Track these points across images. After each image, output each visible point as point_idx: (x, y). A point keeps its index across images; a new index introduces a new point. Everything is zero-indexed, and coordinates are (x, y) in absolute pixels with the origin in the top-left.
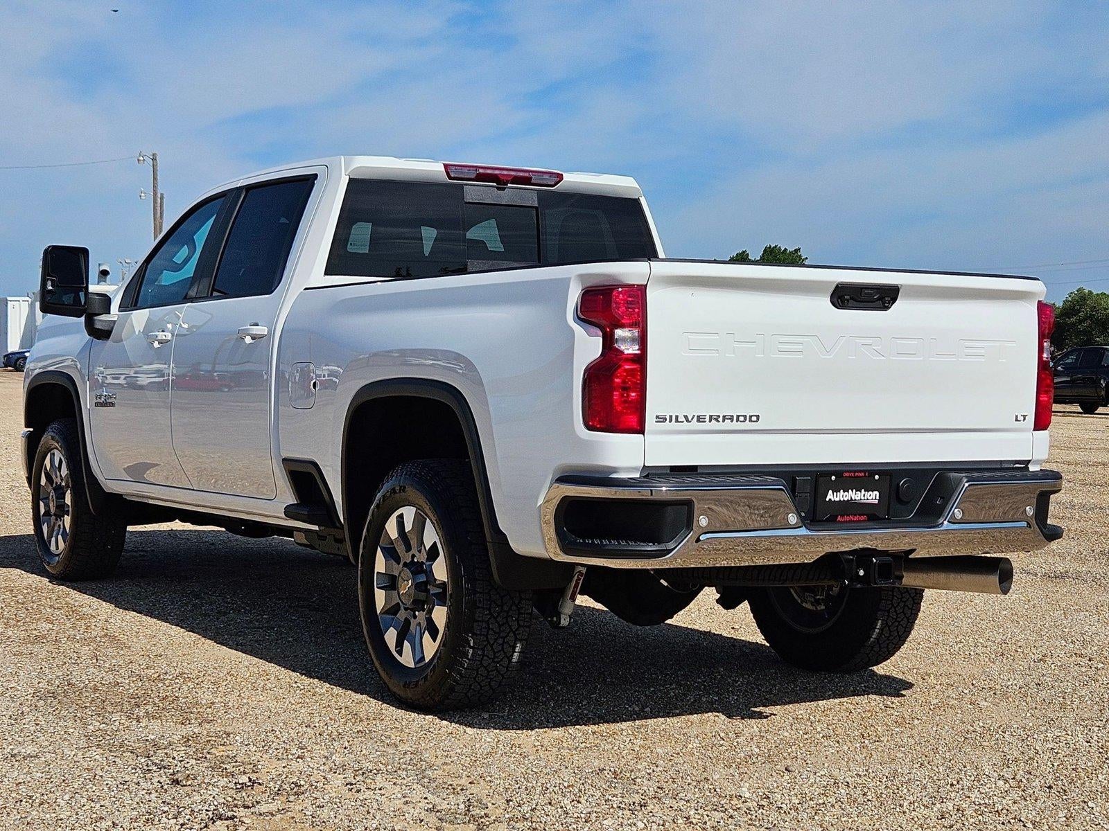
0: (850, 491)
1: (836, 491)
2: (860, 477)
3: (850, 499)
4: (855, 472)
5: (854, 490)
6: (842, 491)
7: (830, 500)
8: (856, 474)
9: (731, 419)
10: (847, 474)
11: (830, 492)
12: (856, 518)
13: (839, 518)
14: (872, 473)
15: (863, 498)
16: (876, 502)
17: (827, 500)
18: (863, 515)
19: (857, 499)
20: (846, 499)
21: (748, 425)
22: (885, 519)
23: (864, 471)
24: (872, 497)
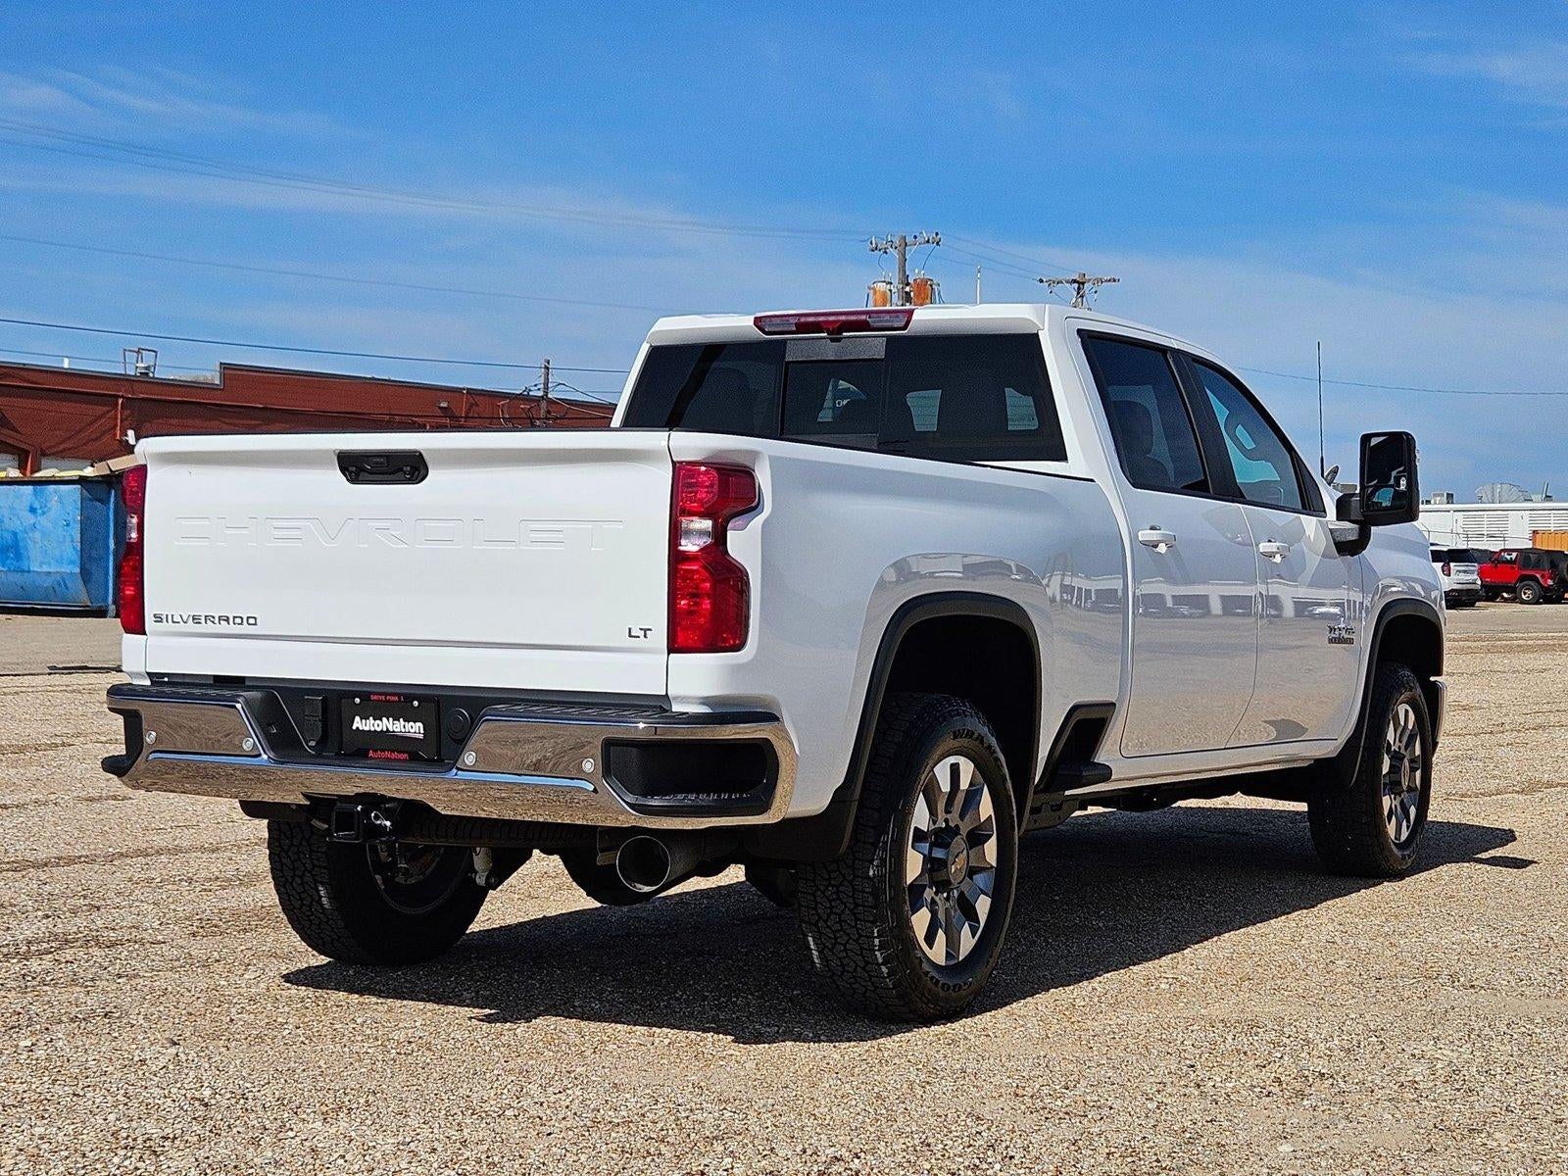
0: (384, 719)
1: (364, 717)
2: (393, 701)
3: (385, 729)
4: (386, 694)
5: (391, 719)
6: (371, 718)
7: (358, 728)
8: (388, 698)
9: (227, 620)
10: (375, 697)
11: (357, 718)
12: (395, 755)
13: (371, 754)
14: (410, 698)
15: (403, 730)
16: (421, 736)
17: (354, 728)
18: (404, 752)
19: (396, 730)
20: (379, 729)
21: (245, 629)
22: (435, 760)
23: (399, 695)
24: (415, 729)
